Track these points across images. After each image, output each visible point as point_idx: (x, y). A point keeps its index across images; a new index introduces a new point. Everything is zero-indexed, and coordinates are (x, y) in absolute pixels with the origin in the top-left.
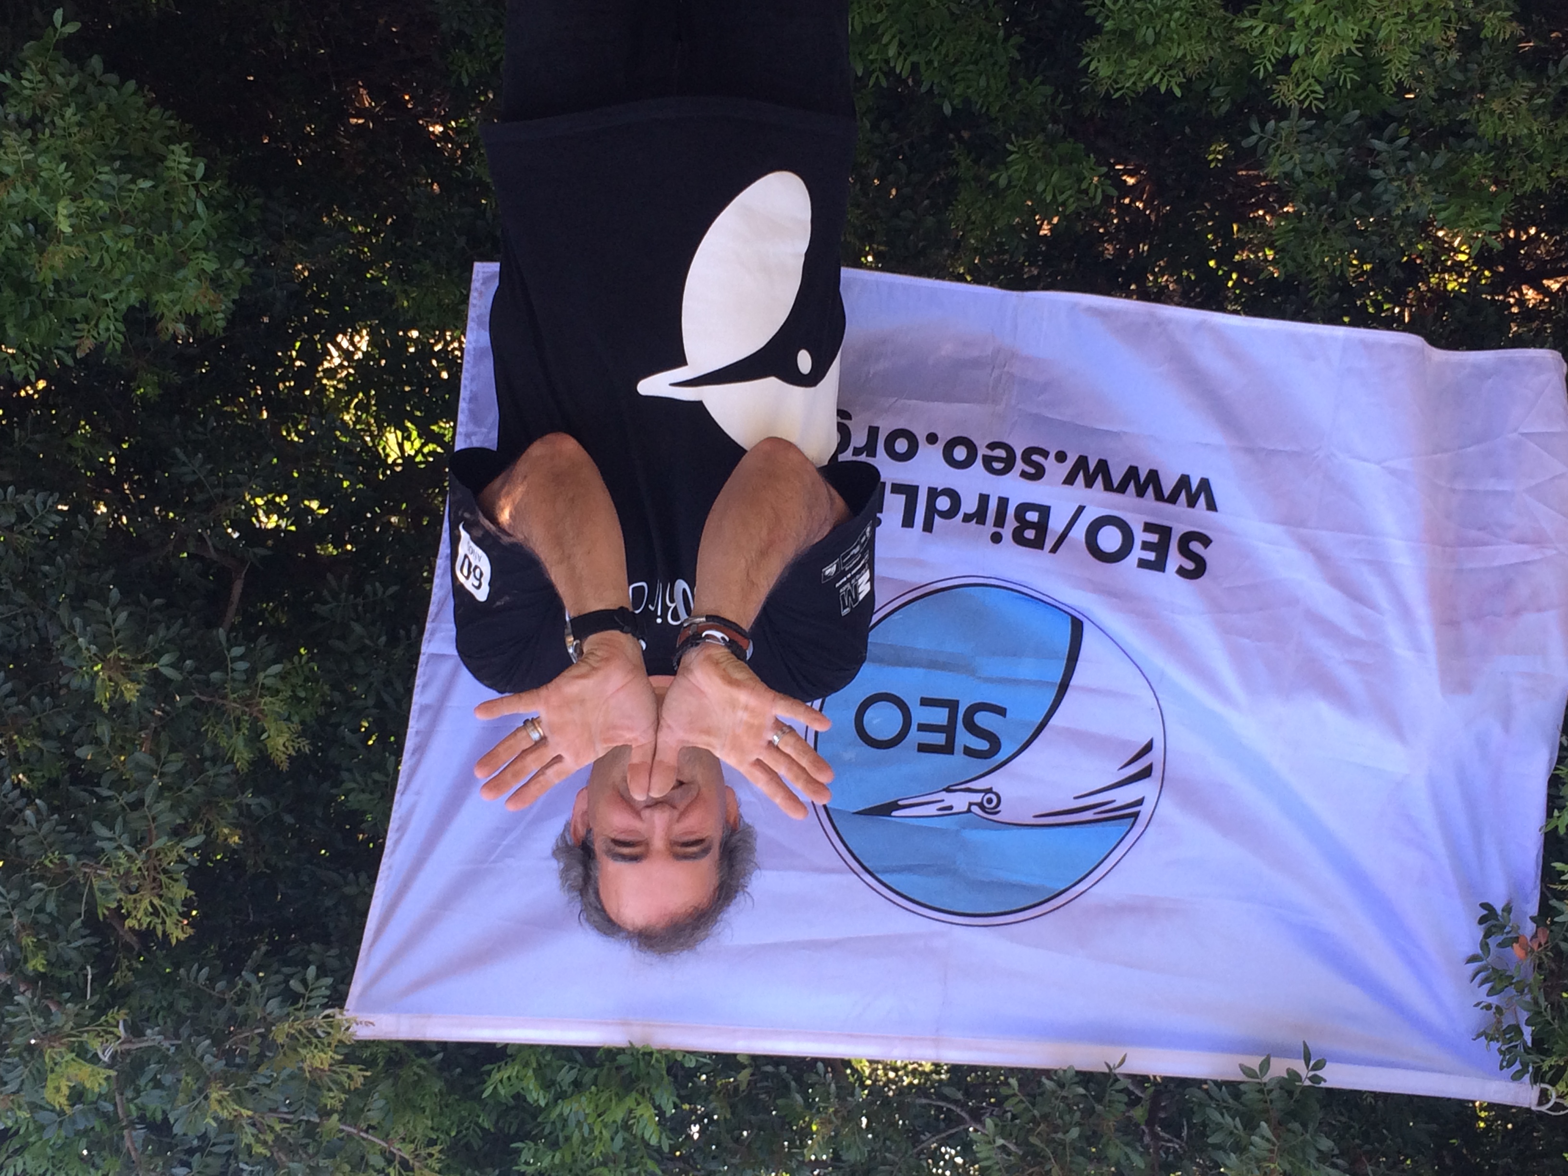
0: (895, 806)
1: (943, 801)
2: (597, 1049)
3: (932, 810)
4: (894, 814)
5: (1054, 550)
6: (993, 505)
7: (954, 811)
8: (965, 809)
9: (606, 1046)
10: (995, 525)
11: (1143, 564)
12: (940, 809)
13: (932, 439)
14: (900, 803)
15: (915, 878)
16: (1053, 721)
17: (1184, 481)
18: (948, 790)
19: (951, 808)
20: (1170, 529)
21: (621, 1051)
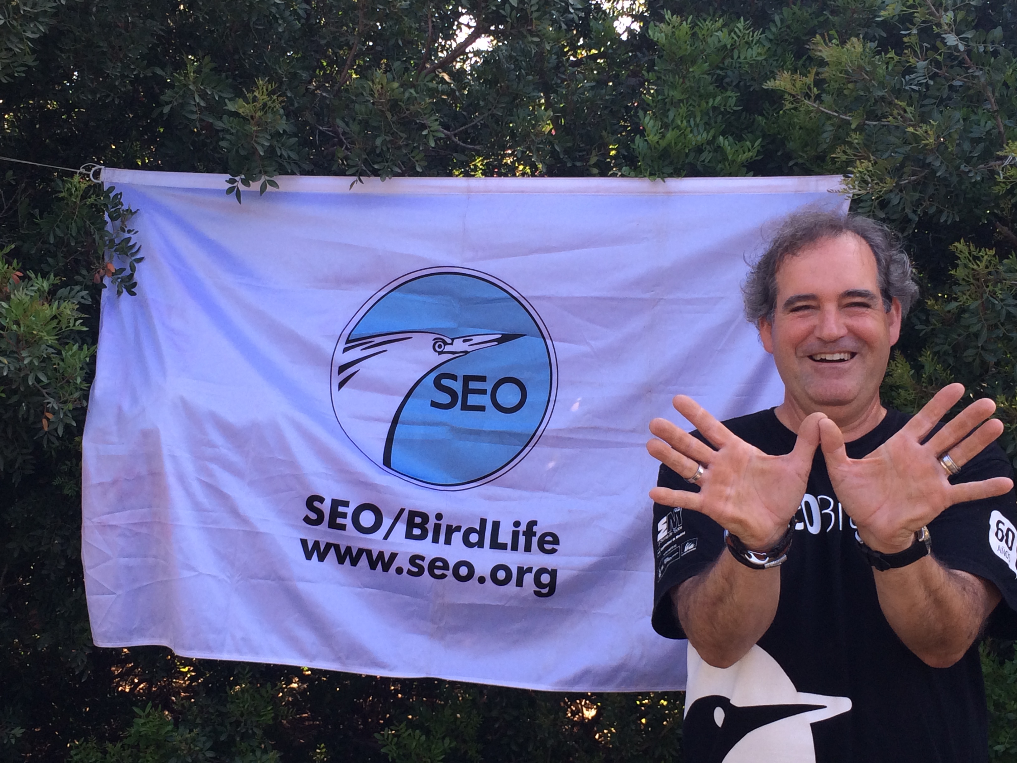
0: (500, 341)
1: (469, 345)
2: (686, 176)
3: (476, 339)
4: (500, 336)
5: (402, 510)
6: (442, 538)
7: (462, 339)
8: (455, 340)
9: (680, 178)
10: (440, 525)
11: (346, 504)
12: (471, 340)
13: (482, 580)
14: (496, 343)
15: (486, 296)
16: (401, 399)
17: (321, 558)
18: (466, 352)
19: (464, 341)
20: (329, 527)
21: (671, 175)
